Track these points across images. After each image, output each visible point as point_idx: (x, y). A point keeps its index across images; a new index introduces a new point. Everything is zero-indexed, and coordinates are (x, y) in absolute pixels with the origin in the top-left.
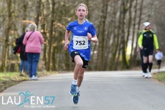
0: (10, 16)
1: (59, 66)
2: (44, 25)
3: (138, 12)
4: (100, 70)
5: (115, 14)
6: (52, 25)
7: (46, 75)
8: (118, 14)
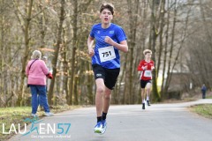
0: (27, 43)
1: (81, 99)
2: (65, 53)
3: (170, 38)
4: (128, 104)
5: (144, 39)
6: (74, 53)
7: (69, 109)
8: (147, 40)
